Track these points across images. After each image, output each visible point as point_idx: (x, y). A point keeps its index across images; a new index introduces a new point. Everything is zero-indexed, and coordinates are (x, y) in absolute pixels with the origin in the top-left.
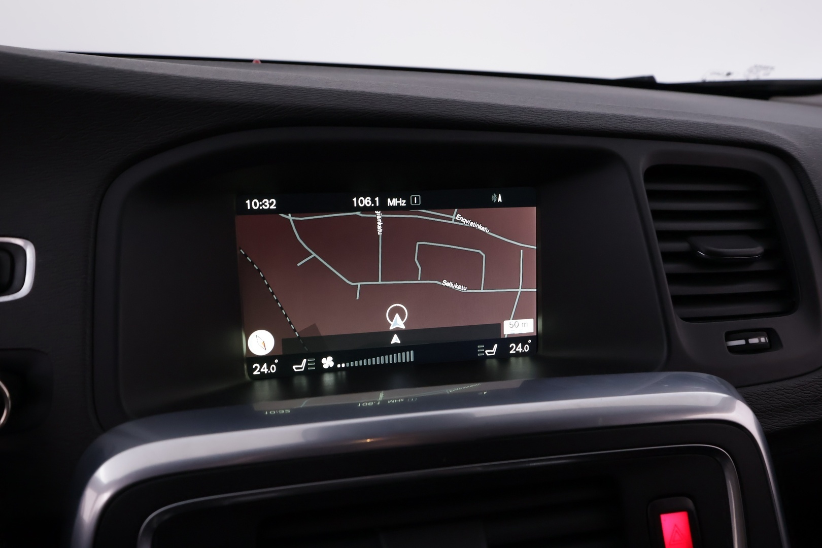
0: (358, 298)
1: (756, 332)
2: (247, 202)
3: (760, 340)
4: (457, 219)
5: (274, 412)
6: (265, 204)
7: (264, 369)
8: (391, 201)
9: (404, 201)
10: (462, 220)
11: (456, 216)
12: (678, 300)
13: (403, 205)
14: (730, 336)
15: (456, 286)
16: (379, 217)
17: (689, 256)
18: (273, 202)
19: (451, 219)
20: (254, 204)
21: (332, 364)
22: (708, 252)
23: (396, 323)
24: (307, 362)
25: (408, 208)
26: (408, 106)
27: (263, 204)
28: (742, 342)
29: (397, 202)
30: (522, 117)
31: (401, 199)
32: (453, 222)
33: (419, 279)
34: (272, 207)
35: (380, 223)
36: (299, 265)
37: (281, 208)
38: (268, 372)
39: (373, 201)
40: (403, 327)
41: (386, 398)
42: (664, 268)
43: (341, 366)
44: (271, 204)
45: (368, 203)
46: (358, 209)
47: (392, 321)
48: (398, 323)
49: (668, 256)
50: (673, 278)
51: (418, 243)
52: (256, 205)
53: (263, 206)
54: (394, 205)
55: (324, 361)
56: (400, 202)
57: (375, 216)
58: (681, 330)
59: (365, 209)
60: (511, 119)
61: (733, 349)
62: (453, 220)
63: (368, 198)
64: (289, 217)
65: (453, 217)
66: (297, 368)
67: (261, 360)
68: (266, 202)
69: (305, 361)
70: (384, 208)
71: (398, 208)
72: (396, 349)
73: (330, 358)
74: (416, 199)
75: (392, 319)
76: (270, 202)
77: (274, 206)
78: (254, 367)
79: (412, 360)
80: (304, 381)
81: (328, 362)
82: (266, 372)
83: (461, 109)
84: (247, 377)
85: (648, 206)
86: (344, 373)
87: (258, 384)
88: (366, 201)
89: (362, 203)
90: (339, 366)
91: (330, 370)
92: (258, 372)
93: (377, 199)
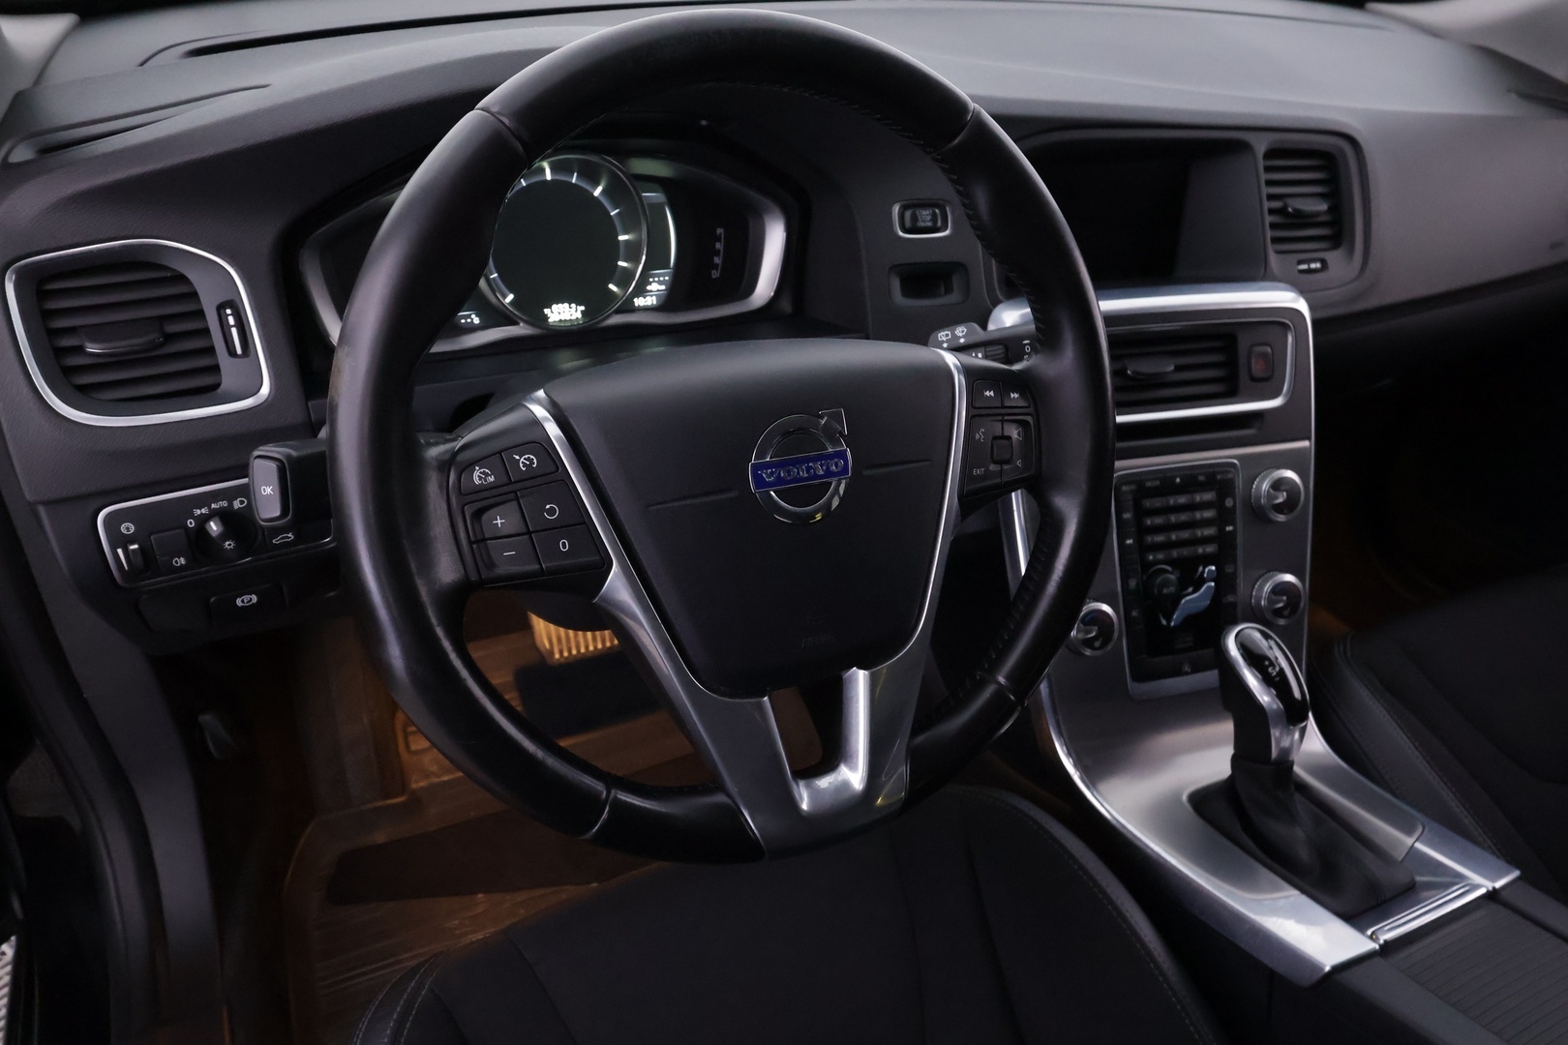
1: (1314, 260)
3: (1316, 266)
12: (1275, 240)
14: (1300, 262)
17: (1281, 212)
22: (1293, 208)
28: (1306, 266)
42: (1268, 219)
49: (1271, 211)
50: (1272, 226)
58: (1273, 259)
61: (1300, 271)
85: (1263, 176)
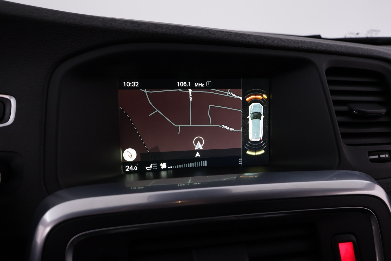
0: (179, 133)
1: (384, 152)
2: (124, 83)
3: (386, 156)
4: (229, 94)
5: (136, 188)
6: (133, 84)
7: (131, 168)
8: (197, 84)
9: (203, 84)
10: (232, 94)
11: (229, 93)
12: (344, 135)
13: (203, 86)
14: (370, 154)
15: (229, 128)
16: (190, 92)
17: (348, 113)
18: (137, 83)
19: (226, 94)
20: (127, 84)
21: (165, 167)
22: (358, 111)
23: (198, 146)
24: (153, 165)
25: (205, 88)
26: (206, 34)
27: (132, 84)
28: (377, 157)
29: (199, 85)
30: (264, 41)
31: (201, 83)
32: (227, 95)
33: (210, 124)
34: (137, 86)
35: (191, 95)
36: (149, 115)
37: (141, 86)
38: (133, 170)
39: (188, 84)
40: (202, 148)
41: (192, 182)
42: (337, 119)
43: (170, 167)
44: (136, 84)
45: (185, 85)
46: (180, 87)
47: (196, 145)
48: (199, 146)
49: (338, 113)
50: (341, 124)
51: (210, 106)
52: (128, 85)
53: (132, 85)
54: (198, 86)
55: (161, 165)
56: (201, 85)
57: (188, 91)
58: (346, 150)
59: (183, 88)
60: (259, 42)
61: (372, 160)
62: (228, 94)
63: (185, 82)
64: (145, 91)
65: (228, 93)
66: (148, 168)
67: (130, 164)
68: (133, 83)
69: (152, 165)
70: (193, 87)
71: (200, 88)
72: (198, 159)
73: (164, 164)
74: (209, 83)
75: (196, 144)
76: (136, 83)
77: (138, 85)
78: (126, 167)
79: (206, 165)
80: (151, 174)
81: (163, 166)
82: (132, 170)
83: (233, 36)
84: (123, 172)
85: (328, 88)
86: (171, 171)
87: (128, 176)
88: (184, 84)
89: (182, 85)
90: (169, 168)
91: (164, 169)
92: (128, 170)
93: (189, 83)
